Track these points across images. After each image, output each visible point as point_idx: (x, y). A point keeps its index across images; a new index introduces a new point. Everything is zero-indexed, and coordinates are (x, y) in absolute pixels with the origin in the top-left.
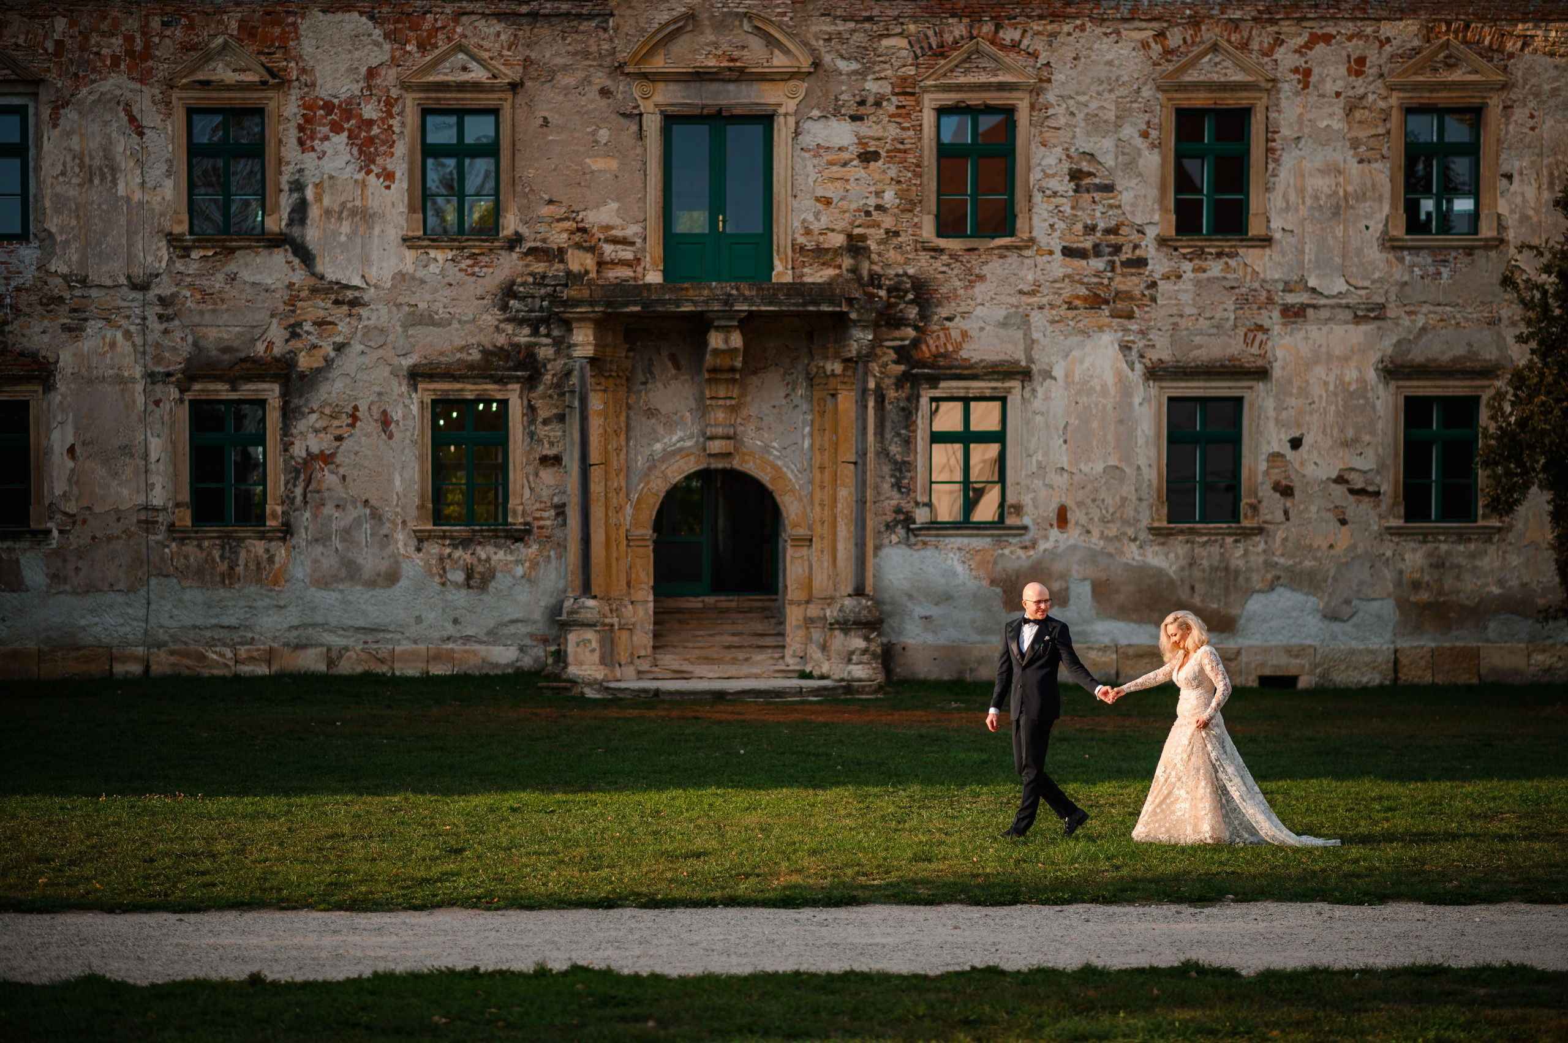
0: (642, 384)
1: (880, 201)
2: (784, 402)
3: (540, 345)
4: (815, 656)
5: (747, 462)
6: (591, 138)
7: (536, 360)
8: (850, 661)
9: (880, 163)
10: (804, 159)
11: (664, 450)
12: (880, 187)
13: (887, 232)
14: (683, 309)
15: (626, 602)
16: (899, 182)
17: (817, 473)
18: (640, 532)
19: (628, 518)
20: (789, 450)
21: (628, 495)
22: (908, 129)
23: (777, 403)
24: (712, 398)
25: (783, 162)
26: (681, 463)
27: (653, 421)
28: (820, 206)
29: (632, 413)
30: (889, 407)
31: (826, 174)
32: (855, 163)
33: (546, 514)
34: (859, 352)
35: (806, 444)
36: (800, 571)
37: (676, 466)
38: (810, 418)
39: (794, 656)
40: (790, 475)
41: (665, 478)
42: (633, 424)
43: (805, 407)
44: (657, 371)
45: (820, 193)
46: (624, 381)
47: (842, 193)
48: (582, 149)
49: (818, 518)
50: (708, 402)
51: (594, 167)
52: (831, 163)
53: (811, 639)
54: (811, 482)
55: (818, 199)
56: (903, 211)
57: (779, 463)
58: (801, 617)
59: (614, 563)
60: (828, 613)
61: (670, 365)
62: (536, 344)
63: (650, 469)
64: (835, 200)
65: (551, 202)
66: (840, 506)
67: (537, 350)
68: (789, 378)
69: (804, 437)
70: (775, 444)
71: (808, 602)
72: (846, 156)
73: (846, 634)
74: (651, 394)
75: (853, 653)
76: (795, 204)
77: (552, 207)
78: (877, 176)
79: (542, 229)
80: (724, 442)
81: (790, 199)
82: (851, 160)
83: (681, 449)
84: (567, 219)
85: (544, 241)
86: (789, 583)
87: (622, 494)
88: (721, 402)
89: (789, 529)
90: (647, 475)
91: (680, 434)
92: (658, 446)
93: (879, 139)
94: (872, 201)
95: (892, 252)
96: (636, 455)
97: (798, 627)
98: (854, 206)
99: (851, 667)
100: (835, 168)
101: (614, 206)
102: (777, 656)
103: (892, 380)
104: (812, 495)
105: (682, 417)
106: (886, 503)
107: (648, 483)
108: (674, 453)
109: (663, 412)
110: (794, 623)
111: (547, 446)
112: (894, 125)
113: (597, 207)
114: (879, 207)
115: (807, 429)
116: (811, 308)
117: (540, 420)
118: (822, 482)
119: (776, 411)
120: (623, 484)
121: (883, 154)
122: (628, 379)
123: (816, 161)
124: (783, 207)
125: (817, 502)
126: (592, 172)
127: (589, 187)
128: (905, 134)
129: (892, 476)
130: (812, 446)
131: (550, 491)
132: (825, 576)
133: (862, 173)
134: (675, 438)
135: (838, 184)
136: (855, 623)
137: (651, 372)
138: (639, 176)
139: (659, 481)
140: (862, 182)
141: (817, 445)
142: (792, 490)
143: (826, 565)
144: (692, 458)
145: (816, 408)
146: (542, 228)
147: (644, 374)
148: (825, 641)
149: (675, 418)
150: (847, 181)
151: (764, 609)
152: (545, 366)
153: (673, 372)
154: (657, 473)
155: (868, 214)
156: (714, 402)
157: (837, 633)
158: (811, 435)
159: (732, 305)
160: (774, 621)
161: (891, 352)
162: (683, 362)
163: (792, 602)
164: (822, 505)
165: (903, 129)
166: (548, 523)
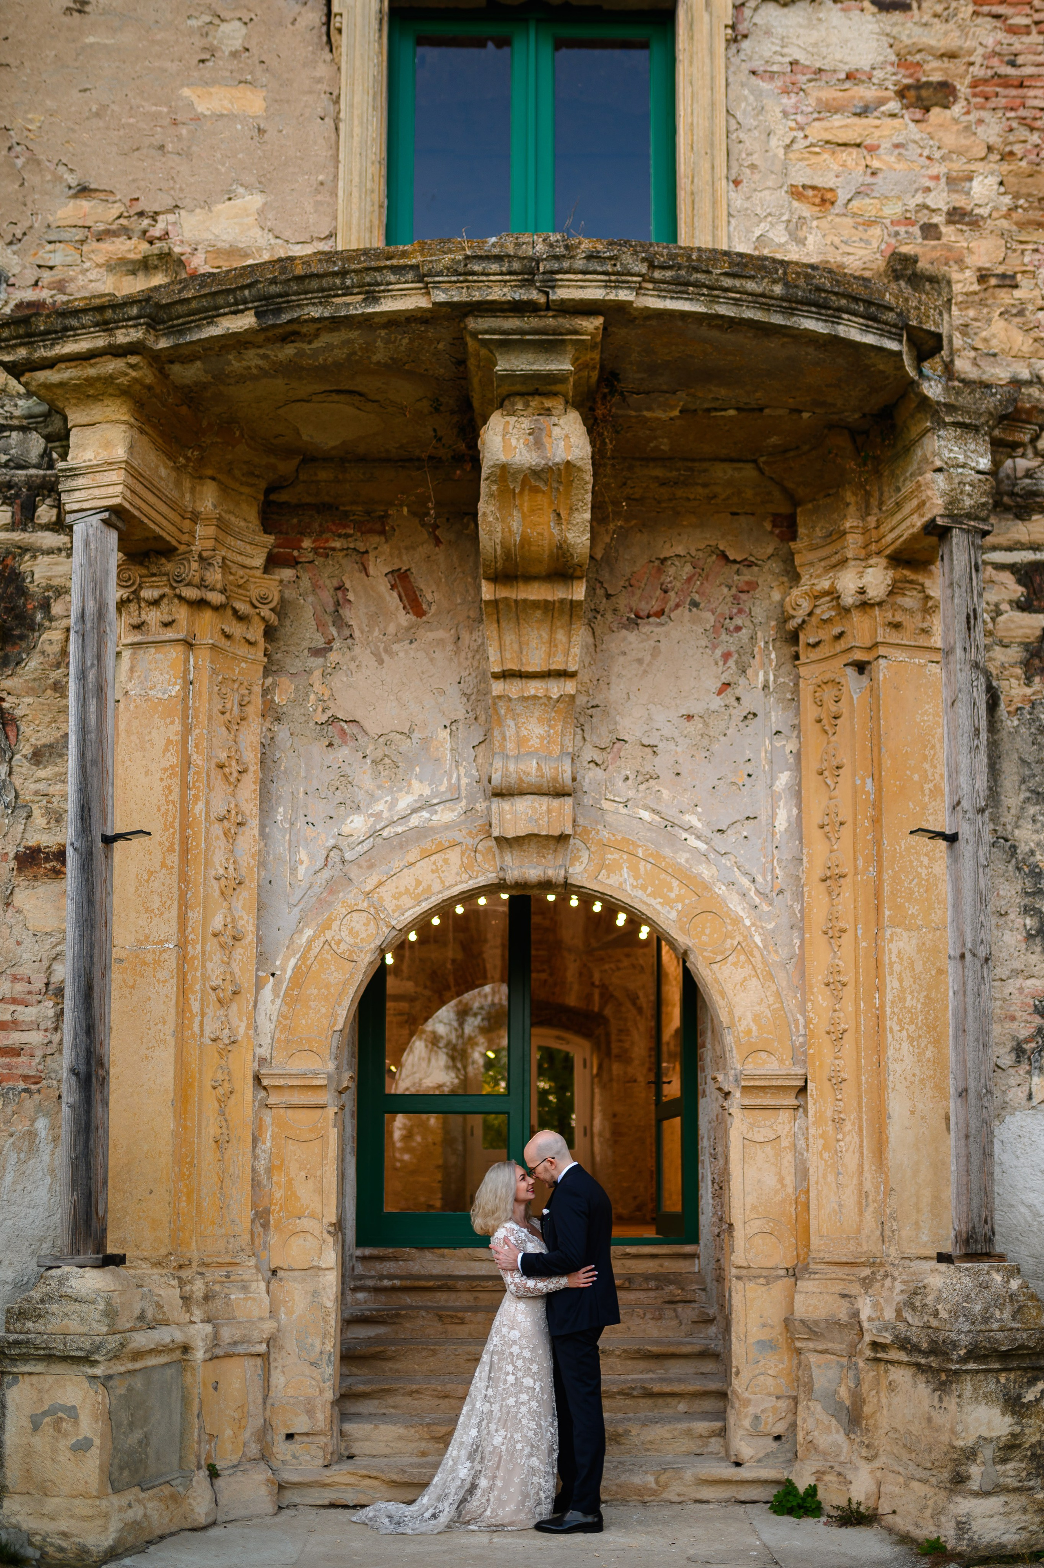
0: (317, 652)
1: (960, 201)
2: (717, 703)
3: (34, 551)
4: (823, 1441)
5: (612, 868)
6: (199, 42)
7: (23, 592)
8: (959, 1480)
9: (957, 109)
10: (759, 94)
11: (375, 833)
12: (958, 165)
13: (983, 277)
14: (388, 305)
15: (247, 1270)
16: (1007, 156)
17: (816, 894)
18: (301, 1064)
19: (266, 1027)
20: (731, 836)
21: (262, 958)
22: (1026, 30)
23: (696, 708)
24: (505, 675)
25: (704, 96)
26: (423, 869)
27: (343, 752)
28: (805, 210)
29: (282, 732)
30: (1010, 723)
31: (817, 132)
32: (894, 105)
33: (27, 1014)
34: (952, 502)
35: (783, 818)
36: (770, 1181)
37: (407, 879)
38: (791, 746)
39: (756, 1433)
40: (736, 906)
41: (376, 912)
42: (286, 760)
43: (777, 717)
44: (354, 616)
45: (800, 176)
46: (256, 633)
47: (859, 176)
48: (173, 67)
49: (821, 1024)
50: (497, 687)
51: (201, 108)
52: (829, 109)
53: (809, 1387)
54: (800, 925)
55: (797, 193)
56: (1022, 225)
57: (706, 872)
58: (775, 1316)
59: (208, 1155)
60: (866, 1313)
61: (392, 599)
62: (24, 549)
63: (331, 887)
64: (842, 196)
65: (83, 191)
66: (892, 984)
67: (26, 565)
68: (729, 642)
69: (774, 799)
70: (692, 819)
71: (794, 1273)
72: (867, 93)
73: (942, 1388)
74: (338, 681)
75: (971, 1454)
76: (738, 200)
77: (85, 205)
78: (950, 139)
79: (56, 259)
80: (543, 804)
81: (723, 185)
82: (882, 102)
83: (422, 832)
84: (126, 232)
85: (60, 286)
86: (737, 1217)
87: (245, 953)
88: (534, 688)
89: (735, 1060)
90: (322, 903)
91: (420, 789)
92: (357, 824)
93: (952, 56)
94: (941, 200)
95: (998, 326)
96: (293, 847)
97: (766, 1345)
98: (893, 210)
99: (964, 1505)
100: (838, 120)
101: (255, 201)
102: (702, 1426)
103: (1015, 654)
104: (801, 962)
105: (426, 741)
106: (1012, 986)
107: (326, 926)
108: (402, 842)
109: (373, 729)
110: (756, 1333)
111: (39, 819)
112: (989, 22)
113: (207, 204)
114: (956, 215)
115: (784, 779)
116: (810, 324)
117: (26, 749)
118: (833, 918)
119: (696, 726)
120: (247, 923)
121: (963, 88)
122: (270, 633)
123: (789, 101)
124: (704, 205)
125: (818, 979)
126: (198, 118)
127: (185, 154)
128: (1018, 43)
129: (1027, 910)
130: (798, 825)
131: (45, 950)
132: (850, 1198)
133: (914, 131)
134: (405, 802)
135: (850, 157)
136: (973, 1354)
137: (340, 622)
138: (323, 129)
139: (358, 921)
140: (913, 151)
141: (815, 816)
142: (744, 948)
143: (851, 1161)
144: (454, 856)
145: (810, 711)
146: (58, 256)
147: (321, 626)
148: (858, 1401)
149: (405, 745)
150: (872, 149)
151: (662, 1280)
152: (46, 606)
153: (404, 618)
154: (351, 896)
155: (930, 231)
156: (514, 688)
157: (901, 1376)
158: (797, 793)
159: (550, 284)
160: (688, 1313)
161: (1007, 578)
162: (430, 594)
163: (748, 1273)
164: (835, 986)
165: (1013, 30)
166: (35, 1038)
